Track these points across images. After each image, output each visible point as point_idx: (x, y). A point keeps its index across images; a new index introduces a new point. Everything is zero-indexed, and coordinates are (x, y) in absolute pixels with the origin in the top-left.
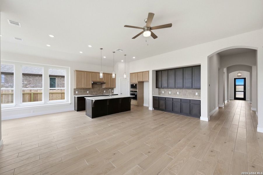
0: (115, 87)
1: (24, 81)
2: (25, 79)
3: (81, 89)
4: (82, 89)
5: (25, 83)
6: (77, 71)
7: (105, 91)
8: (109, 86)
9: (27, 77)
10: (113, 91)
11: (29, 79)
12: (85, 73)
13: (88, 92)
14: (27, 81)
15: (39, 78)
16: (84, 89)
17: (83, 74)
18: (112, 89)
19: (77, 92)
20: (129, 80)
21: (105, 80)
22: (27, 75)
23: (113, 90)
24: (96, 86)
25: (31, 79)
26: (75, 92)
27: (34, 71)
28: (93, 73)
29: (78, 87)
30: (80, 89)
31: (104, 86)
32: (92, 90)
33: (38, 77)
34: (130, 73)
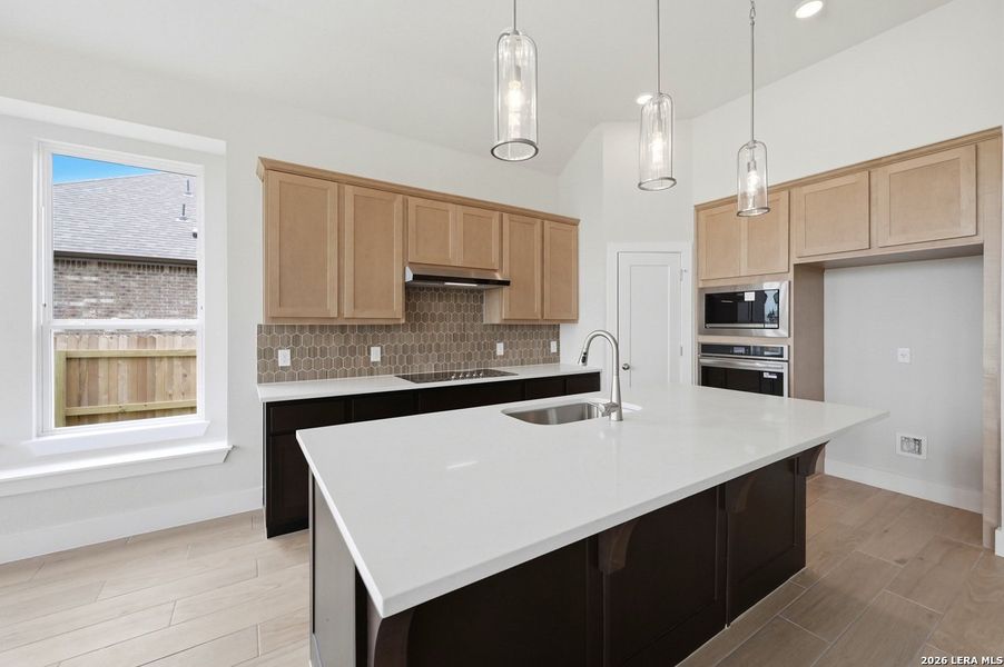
0: (575, 321)
1: (102, 294)
2: (105, 283)
3: (322, 328)
4: (332, 328)
5: (103, 301)
6: (271, 167)
7: (500, 349)
8: (535, 312)
9: (114, 271)
10: (553, 345)
11: (122, 284)
12: (349, 190)
13: (376, 354)
14: (112, 294)
15: (172, 278)
16: (343, 328)
17: (331, 199)
18: (553, 330)
19: (284, 358)
20: (687, 261)
21: (506, 264)
22: (115, 265)
23: (557, 337)
24: (438, 307)
25: (133, 284)
26: (266, 355)
27: (150, 245)
28: (413, 201)
29: (288, 311)
30: (312, 328)
31: (497, 310)
32: (408, 339)
33: (167, 271)
34: (699, 208)
